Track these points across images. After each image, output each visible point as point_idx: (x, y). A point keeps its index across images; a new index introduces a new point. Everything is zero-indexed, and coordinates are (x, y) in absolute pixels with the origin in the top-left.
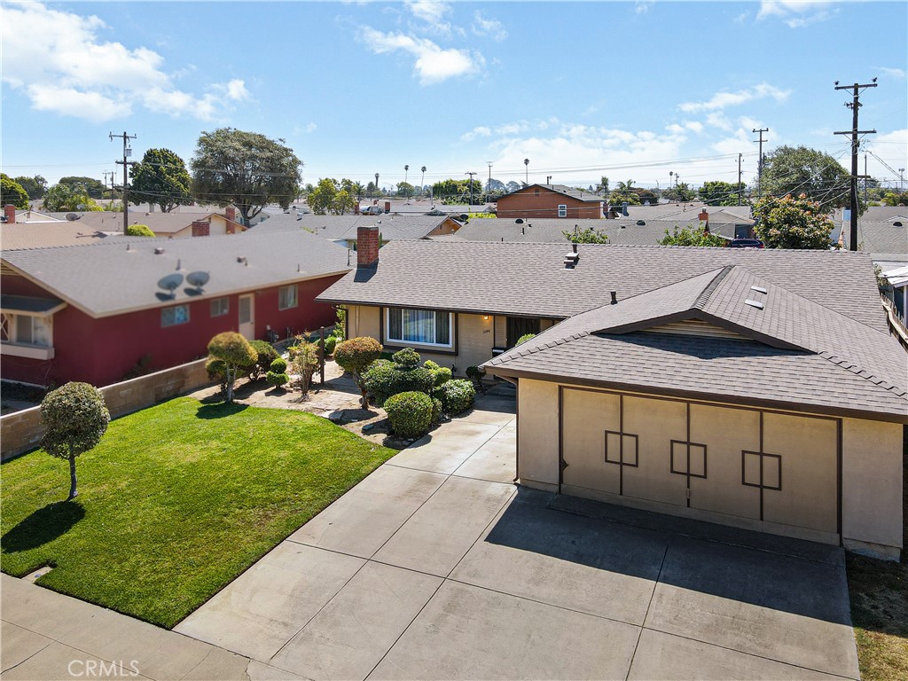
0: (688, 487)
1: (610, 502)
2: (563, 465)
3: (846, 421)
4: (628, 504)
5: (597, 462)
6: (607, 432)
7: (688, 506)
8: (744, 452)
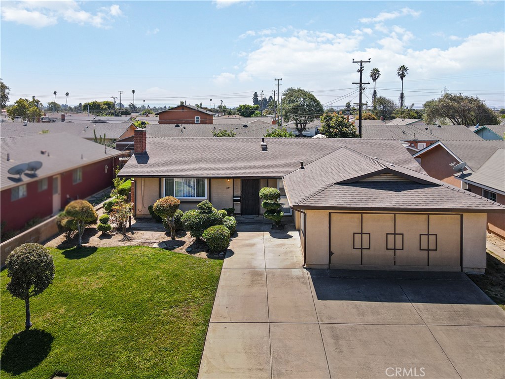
0: (395, 255)
1: (356, 269)
2: (331, 253)
3: (465, 215)
4: (364, 269)
5: (349, 249)
6: (354, 233)
7: (395, 265)
8: (420, 235)
